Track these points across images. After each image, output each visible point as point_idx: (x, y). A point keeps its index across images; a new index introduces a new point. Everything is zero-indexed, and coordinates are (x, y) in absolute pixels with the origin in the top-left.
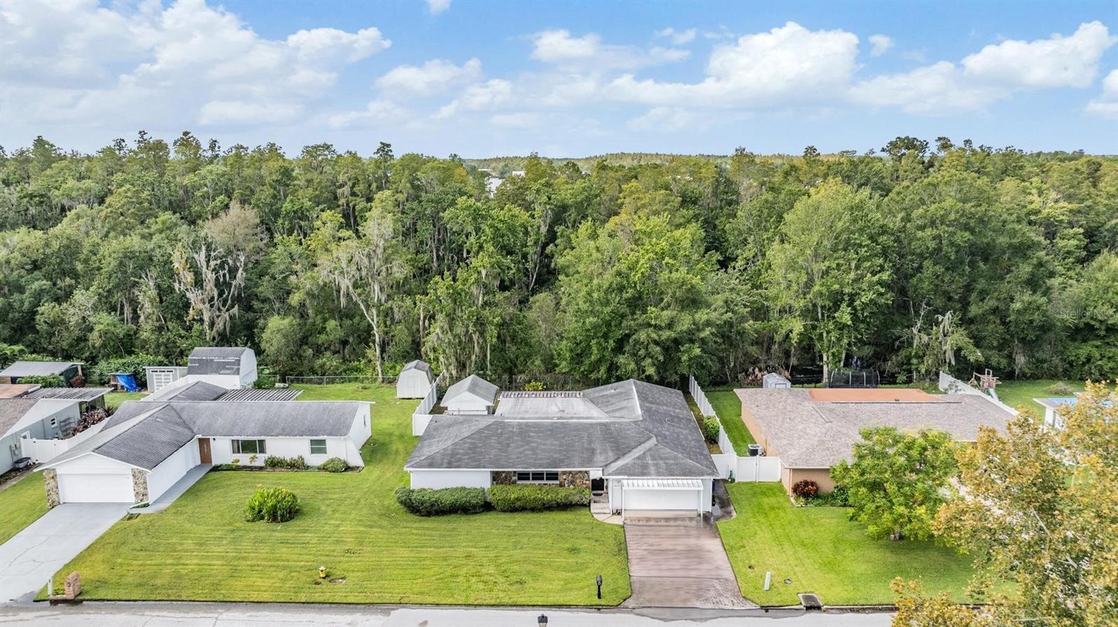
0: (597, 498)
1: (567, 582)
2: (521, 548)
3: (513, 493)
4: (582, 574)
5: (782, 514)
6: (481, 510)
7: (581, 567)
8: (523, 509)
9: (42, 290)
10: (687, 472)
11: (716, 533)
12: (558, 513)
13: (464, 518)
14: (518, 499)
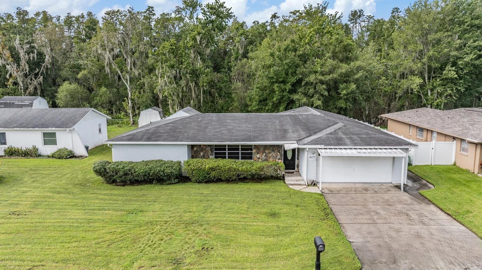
2: (212, 212)
6: (176, 181)
7: (285, 231)
10: (384, 143)
12: (253, 184)
14: (212, 169)
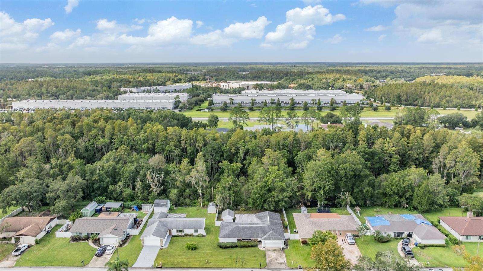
0: (259, 244)
1: (254, 263)
3: (242, 243)
4: (257, 262)
5: (298, 248)
6: (235, 247)
7: (257, 260)
8: (244, 247)
9: (109, 181)
10: (279, 239)
11: (284, 252)
12: (251, 248)
13: (232, 249)
14: (243, 245)
